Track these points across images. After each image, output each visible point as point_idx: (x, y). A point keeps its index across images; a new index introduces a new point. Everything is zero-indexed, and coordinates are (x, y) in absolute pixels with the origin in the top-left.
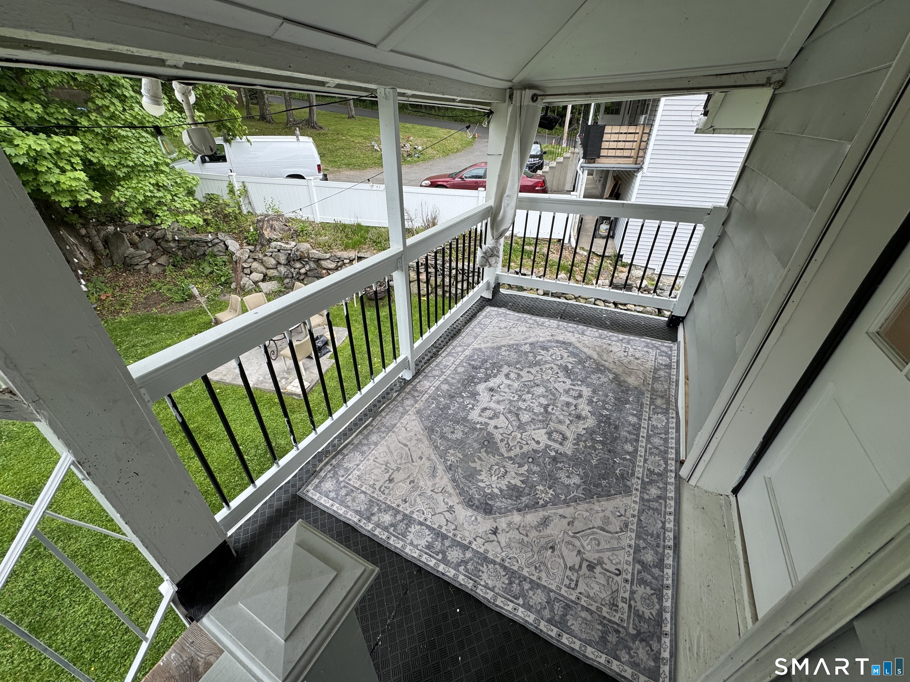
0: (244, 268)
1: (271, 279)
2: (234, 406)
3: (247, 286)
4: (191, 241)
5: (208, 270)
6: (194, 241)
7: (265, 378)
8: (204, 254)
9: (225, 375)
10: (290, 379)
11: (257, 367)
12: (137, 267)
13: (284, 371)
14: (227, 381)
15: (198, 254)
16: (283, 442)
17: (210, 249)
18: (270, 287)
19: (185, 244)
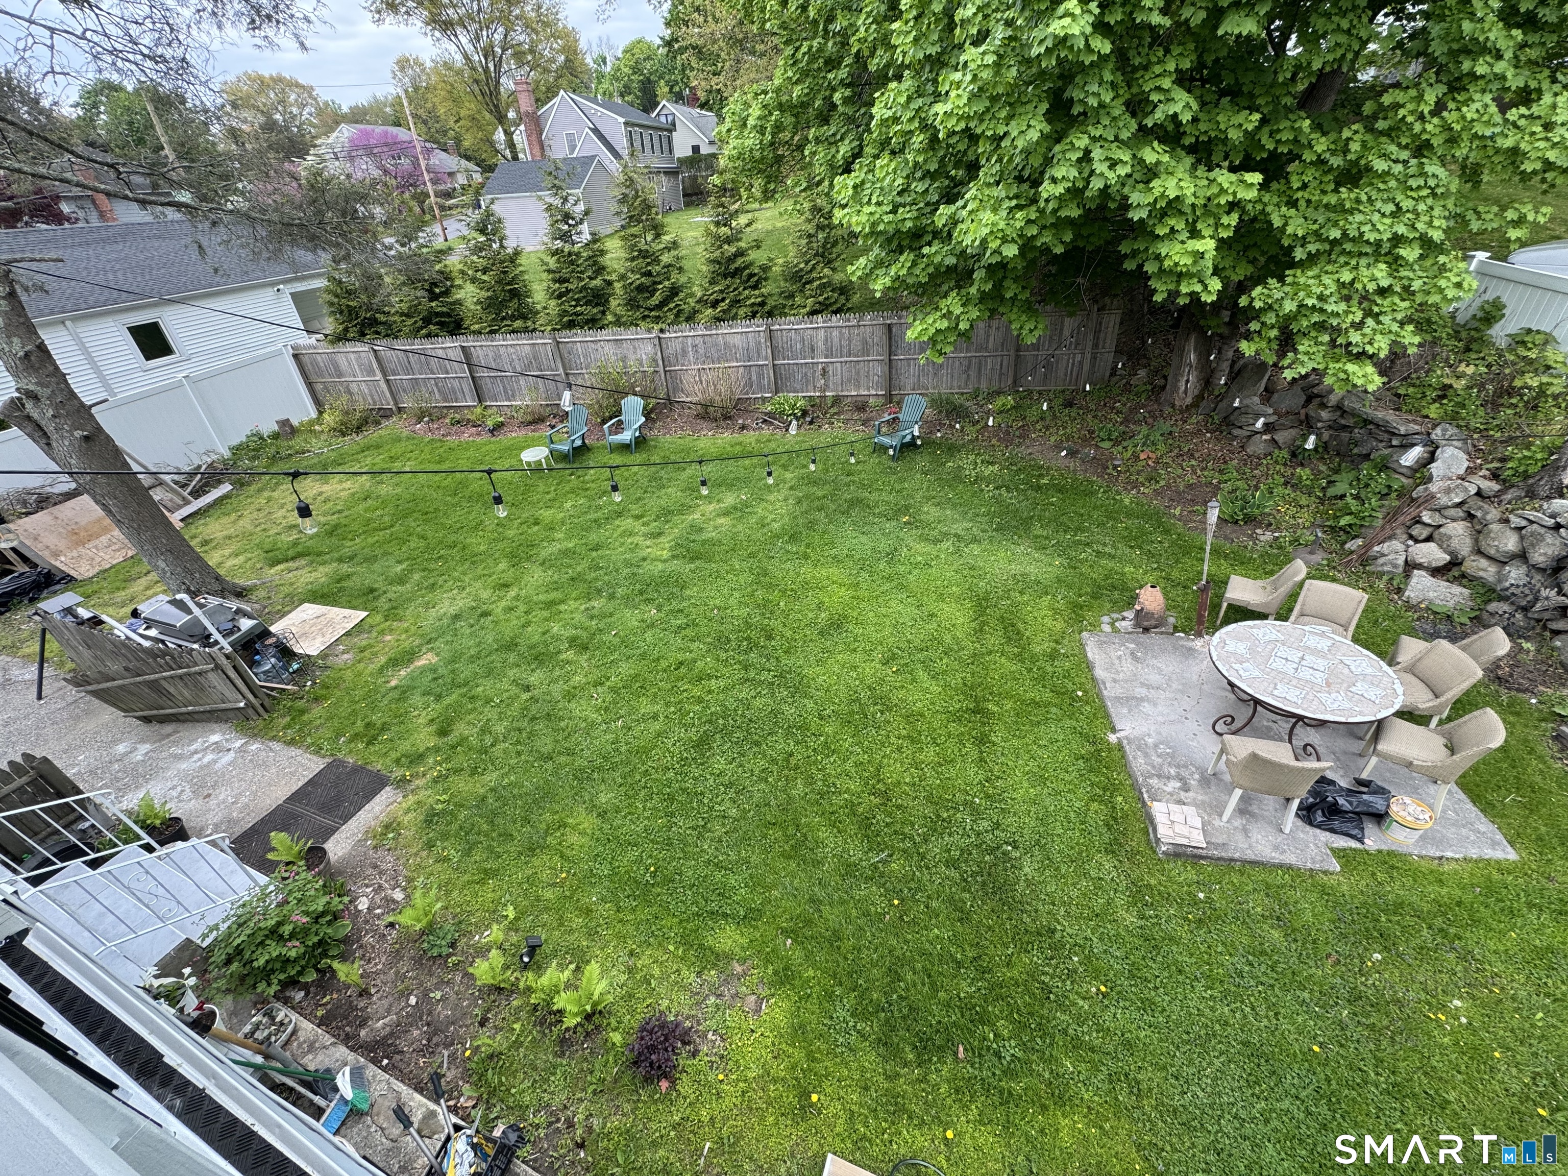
0: (1418, 521)
1: (1463, 579)
2: (1061, 737)
3: (1381, 561)
4: (1365, 421)
5: (1341, 487)
6: (1371, 422)
7: (1156, 746)
8: (1367, 457)
9: (1115, 681)
10: (1191, 794)
11: (1172, 718)
12: (1236, 432)
13: (1202, 771)
14: (1105, 693)
15: (1356, 451)
16: (1027, 870)
17: (1387, 452)
18: (1432, 595)
19: (1350, 422)
